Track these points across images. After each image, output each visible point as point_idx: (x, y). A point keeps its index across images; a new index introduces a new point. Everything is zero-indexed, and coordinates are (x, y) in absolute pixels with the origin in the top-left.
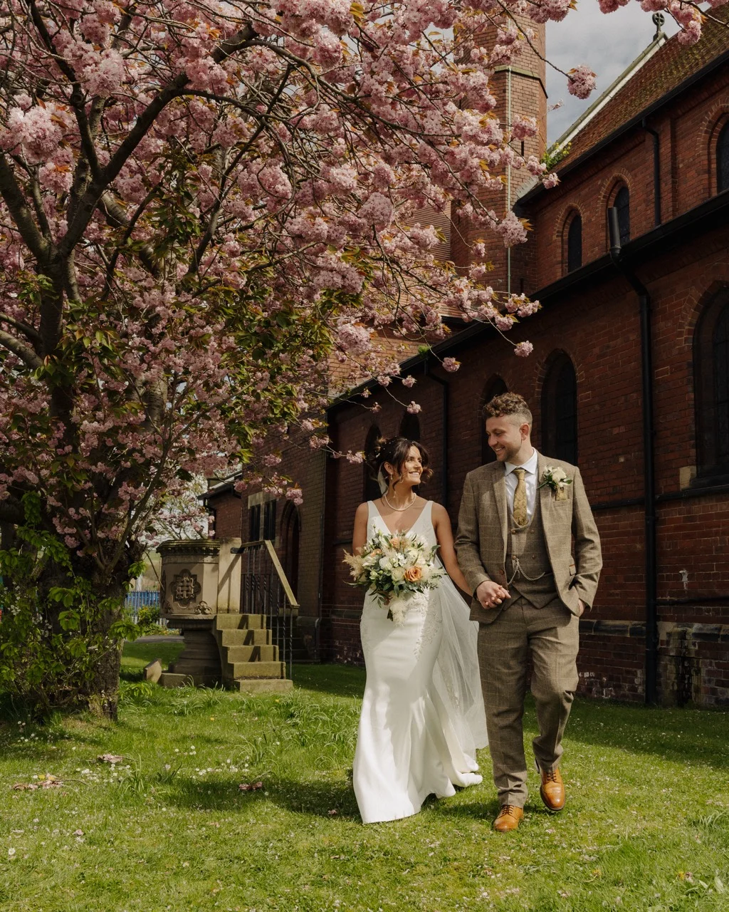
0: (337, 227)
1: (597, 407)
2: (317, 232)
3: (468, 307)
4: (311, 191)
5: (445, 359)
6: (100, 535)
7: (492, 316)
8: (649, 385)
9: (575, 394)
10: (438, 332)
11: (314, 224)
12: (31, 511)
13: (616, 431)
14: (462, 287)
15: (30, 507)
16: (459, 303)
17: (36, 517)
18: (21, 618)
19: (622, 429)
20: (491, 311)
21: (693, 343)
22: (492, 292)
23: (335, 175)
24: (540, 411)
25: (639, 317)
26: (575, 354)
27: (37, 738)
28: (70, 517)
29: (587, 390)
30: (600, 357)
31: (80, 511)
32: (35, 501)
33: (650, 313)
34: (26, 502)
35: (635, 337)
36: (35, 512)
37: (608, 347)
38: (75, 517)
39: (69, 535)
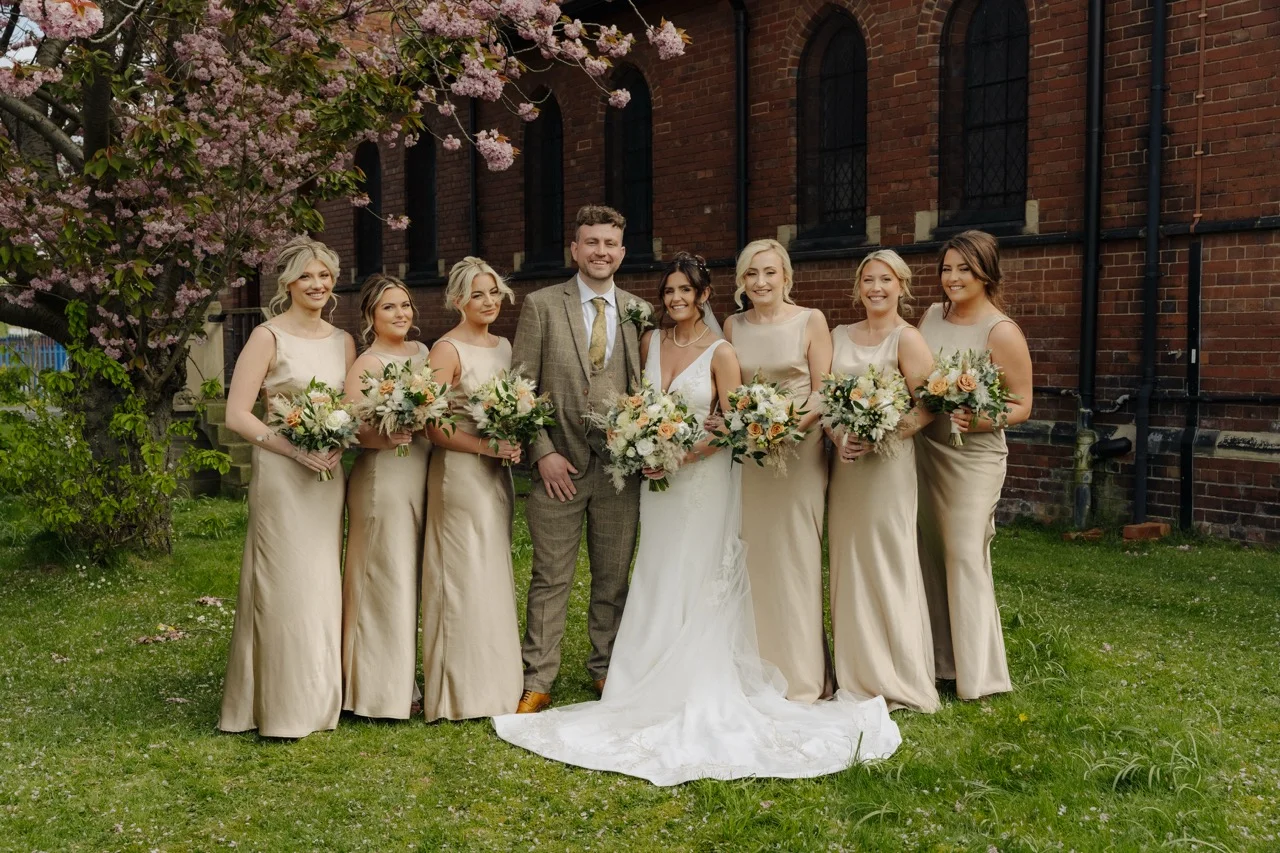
0: (472, 22)
1: (677, 143)
2: (453, 29)
3: (553, 45)
5: (522, 105)
6: (152, 345)
7: (581, 56)
8: (743, 122)
10: (513, 71)
11: (449, 20)
12: (78, 324)
13: (701, 175)
15: (76, 319)
16: (542, 40)
17: (83, 330)
18: (78, 450)
19: (710, 174)
20: (579, 50)
21: (798, 76)
22: (581, 25)
25: (733, 35)
26: (649, 73)
27: (109, 583)
28: (113, 324)
29: (666, 120)
30: (684, 79)
31: (128, 319)
32: (82, 313)
33: (747, 32)
34: (71, 314)
35: (727, 60)
36: (82, 324)
37: (693, 69)
38: (117, 324)
39: (113, 347)
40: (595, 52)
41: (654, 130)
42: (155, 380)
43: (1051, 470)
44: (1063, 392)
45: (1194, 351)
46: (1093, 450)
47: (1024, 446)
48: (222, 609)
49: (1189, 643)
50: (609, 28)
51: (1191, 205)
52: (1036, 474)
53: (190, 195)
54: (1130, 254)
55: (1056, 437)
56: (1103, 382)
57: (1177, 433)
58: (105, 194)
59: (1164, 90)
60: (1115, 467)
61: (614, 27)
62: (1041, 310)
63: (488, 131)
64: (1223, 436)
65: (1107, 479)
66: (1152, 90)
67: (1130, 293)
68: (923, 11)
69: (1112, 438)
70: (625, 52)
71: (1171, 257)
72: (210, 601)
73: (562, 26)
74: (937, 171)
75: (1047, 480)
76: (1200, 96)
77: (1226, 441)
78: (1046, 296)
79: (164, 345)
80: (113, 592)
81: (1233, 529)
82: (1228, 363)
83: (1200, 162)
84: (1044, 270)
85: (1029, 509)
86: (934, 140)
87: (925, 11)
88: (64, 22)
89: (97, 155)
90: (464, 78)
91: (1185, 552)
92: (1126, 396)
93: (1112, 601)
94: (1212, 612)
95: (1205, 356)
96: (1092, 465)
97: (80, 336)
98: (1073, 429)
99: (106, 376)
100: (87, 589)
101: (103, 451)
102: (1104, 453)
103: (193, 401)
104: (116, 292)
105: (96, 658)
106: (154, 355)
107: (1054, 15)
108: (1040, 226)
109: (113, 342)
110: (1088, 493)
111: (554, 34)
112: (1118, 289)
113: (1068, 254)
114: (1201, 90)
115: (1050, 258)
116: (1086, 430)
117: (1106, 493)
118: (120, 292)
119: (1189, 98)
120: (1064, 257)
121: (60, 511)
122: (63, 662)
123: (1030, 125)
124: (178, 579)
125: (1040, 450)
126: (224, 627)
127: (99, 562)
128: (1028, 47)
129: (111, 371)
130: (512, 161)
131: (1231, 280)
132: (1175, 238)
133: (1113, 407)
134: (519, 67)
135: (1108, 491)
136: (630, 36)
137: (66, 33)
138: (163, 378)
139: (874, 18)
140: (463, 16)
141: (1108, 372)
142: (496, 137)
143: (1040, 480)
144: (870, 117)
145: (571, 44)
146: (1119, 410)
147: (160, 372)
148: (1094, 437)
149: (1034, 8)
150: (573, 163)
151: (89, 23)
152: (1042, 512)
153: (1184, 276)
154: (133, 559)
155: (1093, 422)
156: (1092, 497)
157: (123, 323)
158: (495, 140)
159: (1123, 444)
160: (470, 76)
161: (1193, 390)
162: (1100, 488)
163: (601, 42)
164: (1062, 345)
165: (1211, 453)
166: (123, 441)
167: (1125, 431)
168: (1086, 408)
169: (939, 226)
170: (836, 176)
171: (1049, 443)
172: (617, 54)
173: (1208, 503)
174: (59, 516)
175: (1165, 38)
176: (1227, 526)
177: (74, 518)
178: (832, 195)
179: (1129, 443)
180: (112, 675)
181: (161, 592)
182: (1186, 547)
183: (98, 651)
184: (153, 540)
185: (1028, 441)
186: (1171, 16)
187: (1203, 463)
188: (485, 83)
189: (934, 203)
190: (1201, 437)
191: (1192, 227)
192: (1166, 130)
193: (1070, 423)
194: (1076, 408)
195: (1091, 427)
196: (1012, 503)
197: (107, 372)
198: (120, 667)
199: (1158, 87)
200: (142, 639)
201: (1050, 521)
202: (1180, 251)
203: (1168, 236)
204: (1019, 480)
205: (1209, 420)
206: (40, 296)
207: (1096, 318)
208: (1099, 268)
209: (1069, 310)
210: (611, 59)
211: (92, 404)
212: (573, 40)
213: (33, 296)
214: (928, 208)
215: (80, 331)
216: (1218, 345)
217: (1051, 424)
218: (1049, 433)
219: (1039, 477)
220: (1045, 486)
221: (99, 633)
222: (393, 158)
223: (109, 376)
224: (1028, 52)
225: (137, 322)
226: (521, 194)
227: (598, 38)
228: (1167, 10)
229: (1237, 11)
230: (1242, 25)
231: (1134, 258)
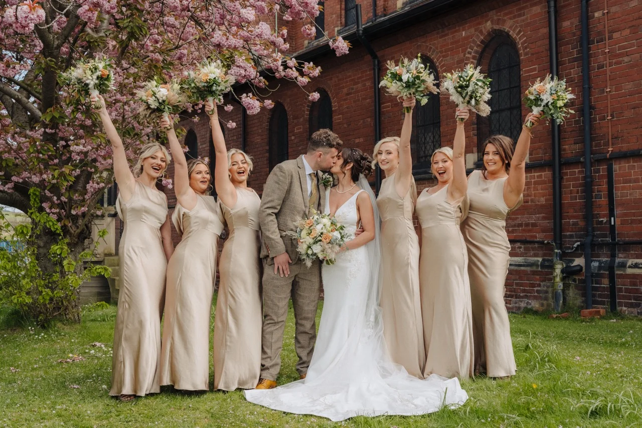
1: (345, 126)
2: (229, 44)
3: (281, 70)
4: (219, 15)
6: (73, 212)
7: (295, 76)
8: (378, 113)
9: (331, 117)
11: (227, 39)
12: (35, 199)
13: (357, 141)
14: (278, 58)
15: (34, 197)
16: (276, 68)
17: (37, 203)
18: (32, 264)
19: (361, 140)
22: (295, 61)
23: (244, 13)
24: (308, 126)
25: (372, 72)
26: (331, 91)
27: (46, 336)
28: (54, 202)
29: (339, 114)
30: (348, 94)
31: (62, 199)
32: (37, 193)
33: (379, 70)
34: (32, 194)
35: (369, 84)
36: (37, 199)
37: (353, 89)
38: (56, 202)
39: (53, 213)
40: (302, 74)
41: (333, 119)
42: (75, 231)
43: (541, 283)
44: (546, 242)
45: (612, 219)
46: (563, 271)
47: (527, 271)
48: (104, 348)
49: (622, 357)
50: (309, 63)
51: (607, 144)
52: (533, 285)
53: (95, 133)
54: (577, 170)
55: (543, 266)
56: (566, 236)
57: (607, 261)
58: (51, 130)
59: (590, 88)
60: (574, 280)
61: (312, 63)
62: (532, 201)
63: (247, 94)
64: (630, 262)
65: (571, 287)
66: (583, 88)
67: (578, 190)
68: (466, 56)
69: (573, 265)
70: (317, 75)
71: (598, 171)
72: (98, 344)
73: (286, 61)
74: (476, 134)
75: (539, 288)
76: (608, 90)
77: (632, 264)
78: (535, 194)
79: (80, 213)
80: (48, 340)
81: (639, 311)
82: (631, 223)
83: (610, 123)
84: (533, 180)
85: (530, 305)
86: (474, 118)
87: (467, 55)
88: (24, 15)
89: (48, 111)
90: (235, 68)
91: (614, 322)
92: (579, 243)
93: (578, 342)
94: (632, 345)
95: (618, 221)
96: (563, 279)
97: (36, 206)
98: (552, 261)
99: (48, 226)
100: (34, 339)
101: (46, 270)
102: (568, 273)
103: (98, 256)
104: (55, 181)
105: (33, 369)
106: (75, 218)
107: (532, 54)
108: (530, 158)
109: (53, 210)
110: (561, 293)
111: (282, 65)
112: (572, 188)
113: (545, 171)
114: (608, 87)
115: (536, 174)
116: (559, 261)
117: (571, 294)
118: (57, 182)
119: (603, 91)
120: (543, 174)
121: (21, 297)
122: (16, 371)
123: (522, 108)
124: (83, 335)
125: (534, 273)
126: (104, 356)
127: (41, 326)
128: (520, 70)
129: (51, 224)
130: (260, 109)
131: (629, 181)
132: (599, 161)
133: (573, 248)
134: (264, 82)
135: (571, 293)
136: (319, 67)
137: (26, 21)
138: (79, 231)
139: (442, 60)
140: (234, 38)
141: (568, 231)
142: (251, 97)
143: (535, 289)
144: (441, 108)
145: (290, 70)
146: (575, 250)
147: (78, 228)
148: (563, 265)
149: (522, 51)
150: (293, 138)
151: (38, 16)
152: (537, 306)
153: (605, 180)
154: (59, 325)
155: (562, 256)
156: (563, 295)
157: (59, 201)
158: (251, 98)
159: (578, 268)
160: (238, 66)
161: (613, 239)
162: (567, 292)
163: (305, 70)
164: (544, 218)
165: (624, 271)
166: (56, 264)
167: (579, 261)
168: (558, 249)
169: (478, 161)
170: (425, 139)
171: (539, 269)
172: (313, 76)
173: (624, 297)
174: (20, 299)
175: (589, 63)
176: (636, 309)
177: (28, 300)
178: (423, 148)
179: (582, 267)
180: (41, 376)
181: (73, 340)
182: (615, 320)
183: (35, 366)
184: (70, 316)
185: (528, 269)
186: (591, 52)
187: (621, 276)
188: (245, 70)
189: (475, 149)
190: (619, 263)
191: (608, 155)
192: (591, 107)
193: (550, 258)
194: (552, 250)
195: (561, 259)
196: (521, 302)
197: (49, 224)
198: (46, 373)
199: (587, 86)
200: (59, 361)
201: (542, 310)
202: (603, 168)
203: (596, 160)
204: (525, 289)
205: (622, 253)
206: (17, 187)
207: (561, 204)
208: (561, 179)
209: (546, 200)
210: (310, 78)
211: (42, 244)
212: (292, 69)
213: (13, 186)
214: (472, 152)
215: (36, 203)
216: (625, 215)
217: (540, 259)
218: (539, 264)
219: (535, 287)
220: (538, 291)
221: (38, 359)
222: (204, 140)
223: (50, 226)
224: (520, 73)
225: (66, 200)
226: (267, 155)
227: (304, 68)
228: (589, 49)
229: (624, 47)
230: (627, 54)
231: (579, 172)
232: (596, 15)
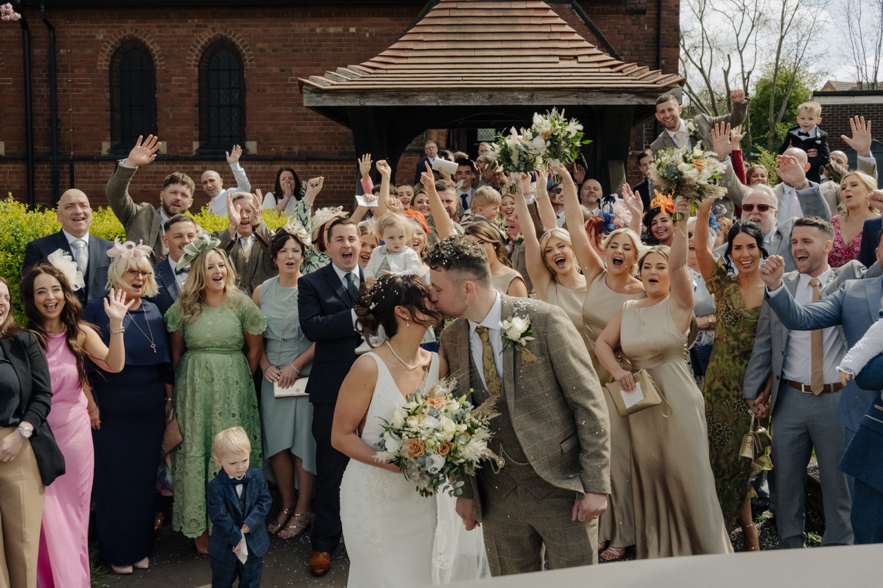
51: (70, 149)
54: (46, 166)
59: (56, 105)
62: (8, 187)
66: (51, 104)
67: (47, 181)
71: (63, 168)
76: (71, 110)
78: (10, 182)
83: (72, 134)
84: (8, 170)
108: (5, 153)
112: (42, 179)
113: (19, 164)
114: (71, 108)
115: (11, 166)
119: (67, 110)
120: (17, 166)
131: (86, 177)
132: (64, 161)
153: (68, 175)
175: (56, 86)
186: (57, 78)
191: (70, 157)
192: (58, 120)
199: (54, 104)
202: (66, 166)
203: (61, 160)
207: (33, 191)
208: (33, 172)
209: (21, 187)
228: (56, 76)
229: (82, 81)
230: (84, 86)
231: (48, 167)
232: (61, 51)
